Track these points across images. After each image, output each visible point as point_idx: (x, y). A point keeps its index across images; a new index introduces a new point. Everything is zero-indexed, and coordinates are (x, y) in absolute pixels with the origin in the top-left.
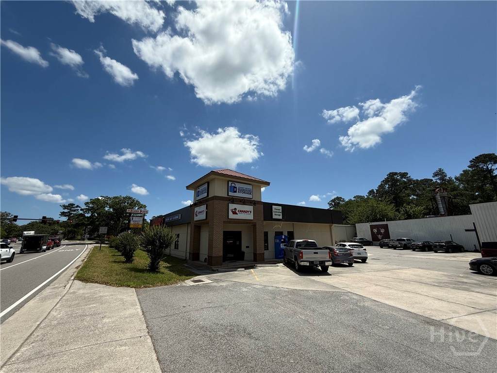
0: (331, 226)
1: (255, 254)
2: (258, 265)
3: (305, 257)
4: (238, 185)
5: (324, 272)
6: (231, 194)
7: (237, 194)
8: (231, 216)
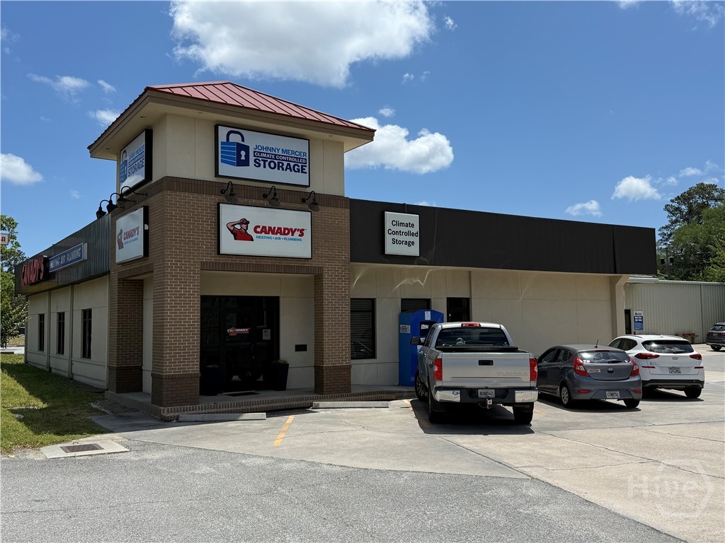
0: (612, 283)
1: (319, 370)
2: (322, 404)
3: (448, 377)
4: (253, 141)
5: (520, 421)
6: (227, 170)
7: (250, 172)
8: (230, 245)
